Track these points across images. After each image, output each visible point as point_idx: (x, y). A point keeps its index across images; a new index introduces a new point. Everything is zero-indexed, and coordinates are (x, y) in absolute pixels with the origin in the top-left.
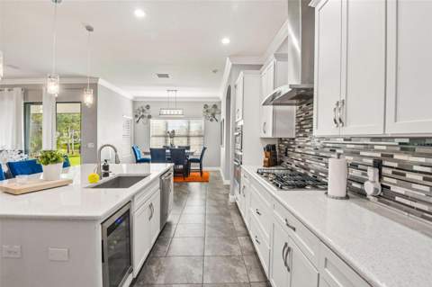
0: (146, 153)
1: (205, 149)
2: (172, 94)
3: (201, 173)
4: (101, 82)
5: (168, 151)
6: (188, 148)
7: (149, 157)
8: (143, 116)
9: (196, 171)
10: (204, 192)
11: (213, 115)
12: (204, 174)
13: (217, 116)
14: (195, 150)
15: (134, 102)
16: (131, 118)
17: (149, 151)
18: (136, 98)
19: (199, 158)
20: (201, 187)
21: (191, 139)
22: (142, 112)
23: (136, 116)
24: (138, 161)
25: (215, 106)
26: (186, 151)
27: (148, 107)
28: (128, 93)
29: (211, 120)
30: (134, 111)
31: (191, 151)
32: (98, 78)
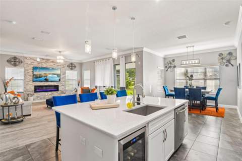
0: (171, 91)
1: (220, 90)
2: (190, 49)
3: (217, 109)
4: (145, 49)
5: (187, 90)
6: (205, 88)
7: (174, 93)
8: (170, 67)
9: (212, 107)
10: (219, 126)
11: (229, 61)
12: (220, 110)
13: (232, 62)
14: (211, 90)
15: (165, 59)
16: (163, 68)
17: (173, 89)
18: (166, 55)
19: (214, 96)
20: (216, 121)
21: (208, 81)
22: (170, 64)
23: (166, 67)
24: (166, 95)
25: (230, 54)
26: (202, 90)
27: (173, 61)
28: (161, 54)
29: (227, 65)
30: (165, 64)
31: (208, 90)
32: (143, 48)
